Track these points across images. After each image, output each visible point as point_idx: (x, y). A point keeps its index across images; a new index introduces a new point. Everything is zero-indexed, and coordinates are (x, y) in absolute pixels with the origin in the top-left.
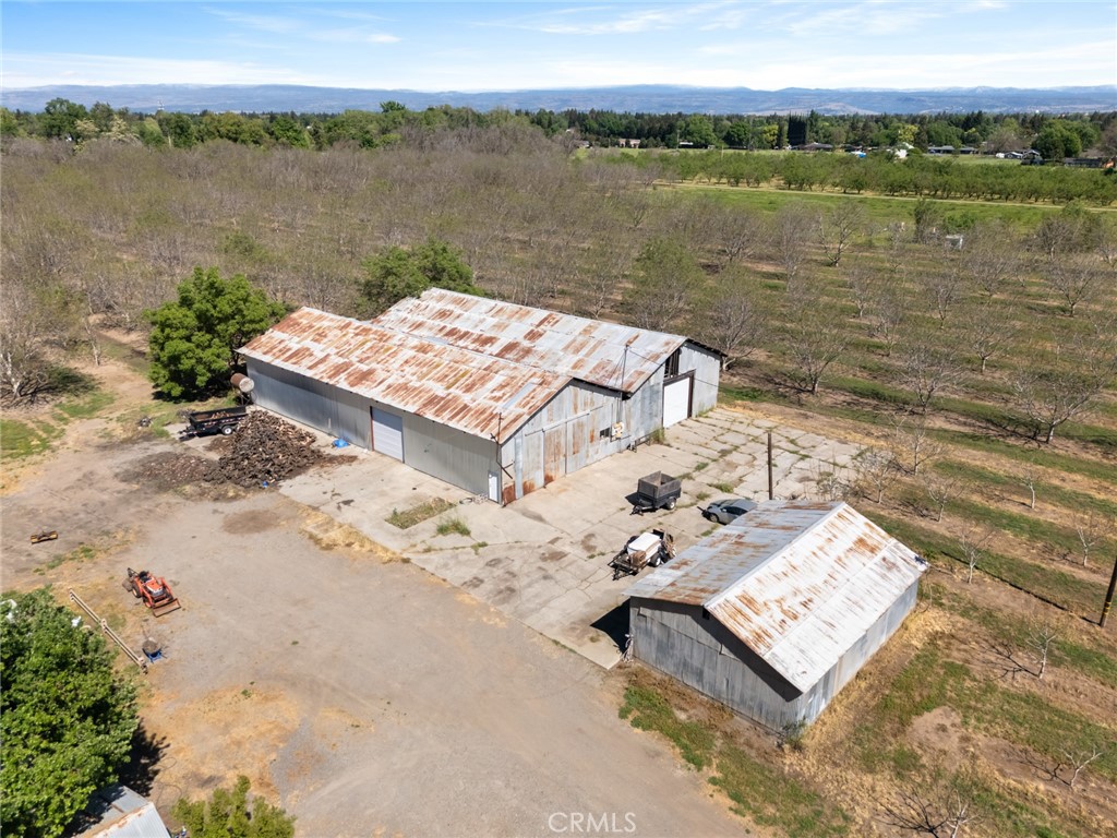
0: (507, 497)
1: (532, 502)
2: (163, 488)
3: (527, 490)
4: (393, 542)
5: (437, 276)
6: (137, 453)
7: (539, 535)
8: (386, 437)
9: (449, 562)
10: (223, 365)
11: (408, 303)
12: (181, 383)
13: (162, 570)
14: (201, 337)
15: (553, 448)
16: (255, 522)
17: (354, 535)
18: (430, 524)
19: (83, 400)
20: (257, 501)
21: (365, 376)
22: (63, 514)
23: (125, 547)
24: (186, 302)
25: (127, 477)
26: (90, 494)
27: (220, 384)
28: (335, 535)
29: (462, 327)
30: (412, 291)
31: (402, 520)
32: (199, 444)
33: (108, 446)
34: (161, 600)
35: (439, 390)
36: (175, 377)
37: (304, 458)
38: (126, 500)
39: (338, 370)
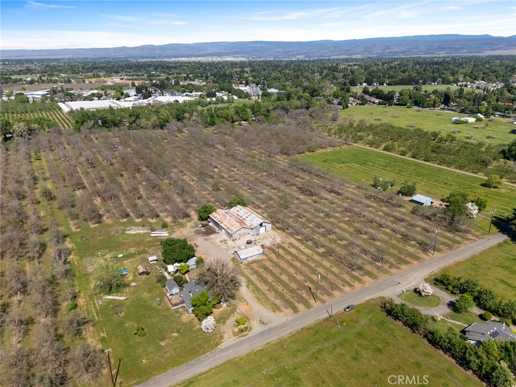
0: (233, 240)
1: (236, 241)
2: (198, 234)
3: (236, 240)
4: (219, 244)
5: (239, 203)
6: (195, 229)
7: (234, 245)
8: (223, 231)
9: (224, 246)
10: (206, 217)
11: (234, 208)
12: (201, 219)
13: (197, 244)
14: (204, 213)
15: (240, 235)
16: (207, 240)
17: (216, 242)
18: (224, 242)
19: (189, 219)
20: (207, 237)
21: (222, 222)
22: (188, 236)
23: (194, 241)
24: (203, 208)
25: (194, 232)
26: (190, 234)
27: (206, 219)
28: (214, 242)
29: (239, 214)
30: (235, 206)
31: (221, 241)
32: (203, 228)
33: (192, 228)
34: (197, 246)
35: (229, 226)
36: (201, 218)
37: (214, 232)
38: (194, 235)
39: (220, 221)
